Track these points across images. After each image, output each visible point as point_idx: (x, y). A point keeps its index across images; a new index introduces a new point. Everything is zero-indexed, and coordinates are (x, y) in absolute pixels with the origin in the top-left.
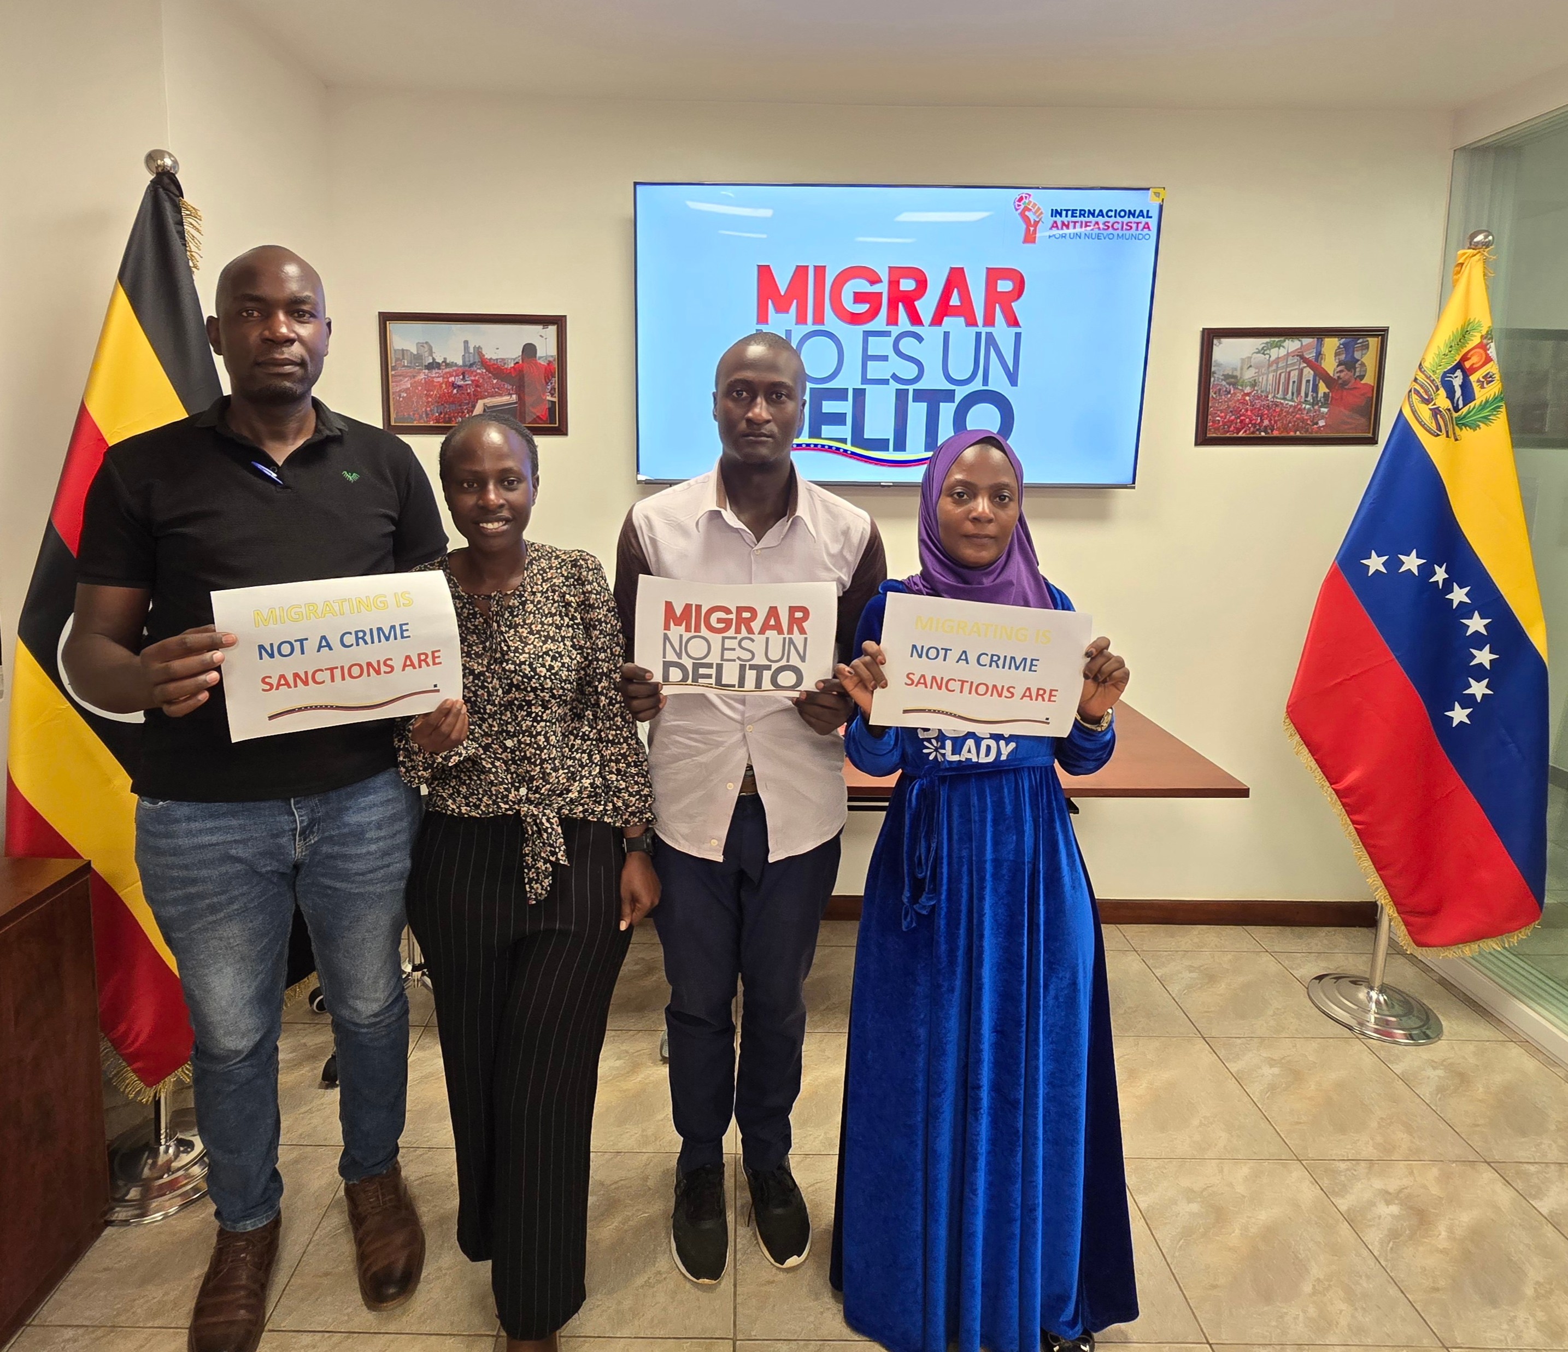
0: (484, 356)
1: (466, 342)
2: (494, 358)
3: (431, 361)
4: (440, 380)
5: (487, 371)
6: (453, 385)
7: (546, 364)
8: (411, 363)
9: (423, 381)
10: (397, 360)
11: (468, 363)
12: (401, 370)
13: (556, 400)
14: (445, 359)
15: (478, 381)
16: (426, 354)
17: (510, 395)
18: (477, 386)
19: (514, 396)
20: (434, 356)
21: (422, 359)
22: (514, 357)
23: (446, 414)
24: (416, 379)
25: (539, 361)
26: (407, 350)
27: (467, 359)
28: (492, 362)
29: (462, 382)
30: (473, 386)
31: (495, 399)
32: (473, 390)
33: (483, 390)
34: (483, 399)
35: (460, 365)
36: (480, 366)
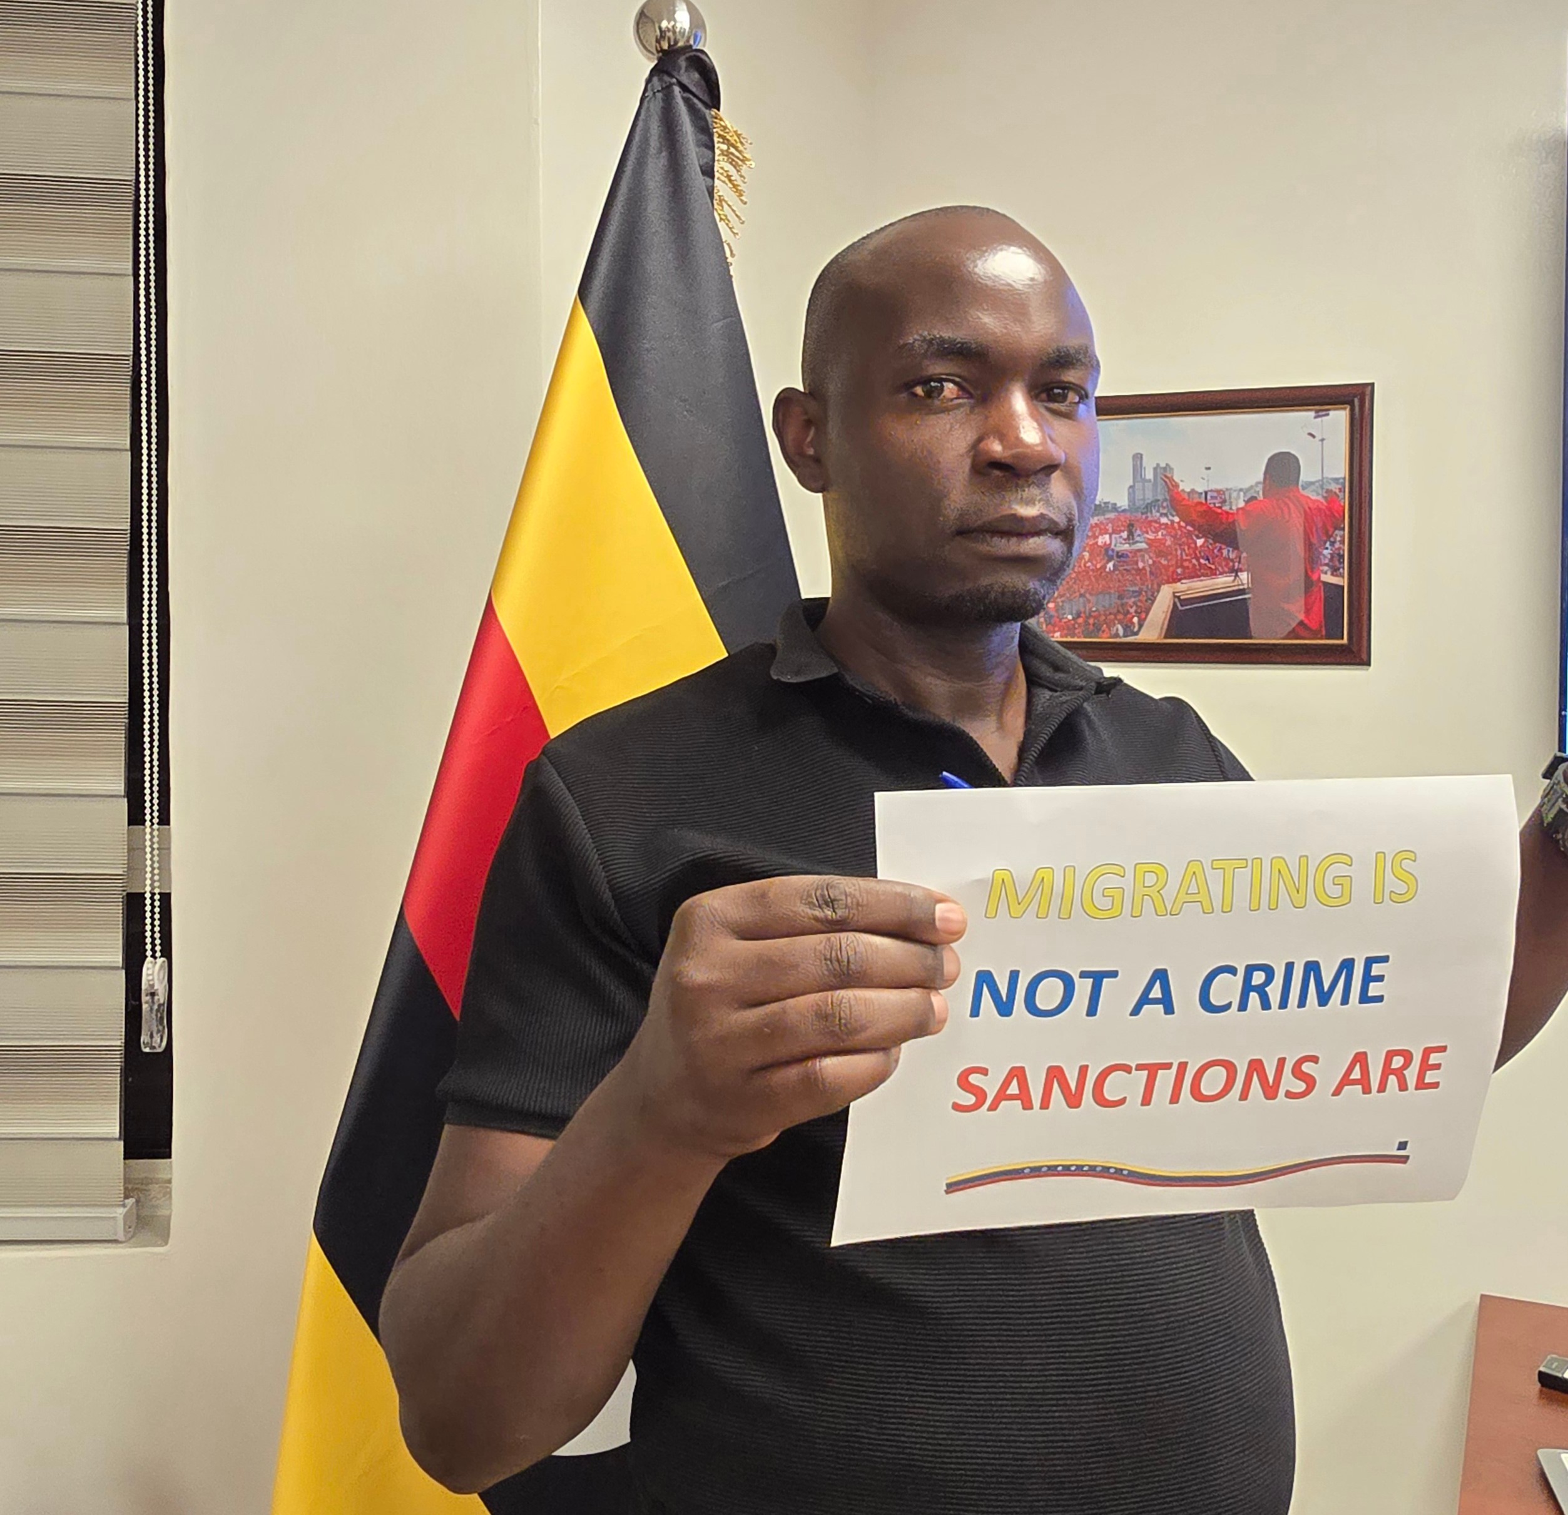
0: (1177, 486)
1: (1138, 458)
5: (1182, 519)
6: (1109, 554)
7: (1320, 498)
11: (1140, 503)
13: (1344, 582)
15: (1161, 542)
17: (1236, 572)
18: (1160, 554)
22: (1246, 486)
23: (1092, 615)
25: (1305, 493)
27: (1139, 495)
28: (1195, 499)
29: (1127, 545)
30: (1151, 555)
31: (1199, 583)
32: (1151, 562)
33: (1173, 562)
34: (1171, 583)
35: (1123, 508)
36: (1169, 509)
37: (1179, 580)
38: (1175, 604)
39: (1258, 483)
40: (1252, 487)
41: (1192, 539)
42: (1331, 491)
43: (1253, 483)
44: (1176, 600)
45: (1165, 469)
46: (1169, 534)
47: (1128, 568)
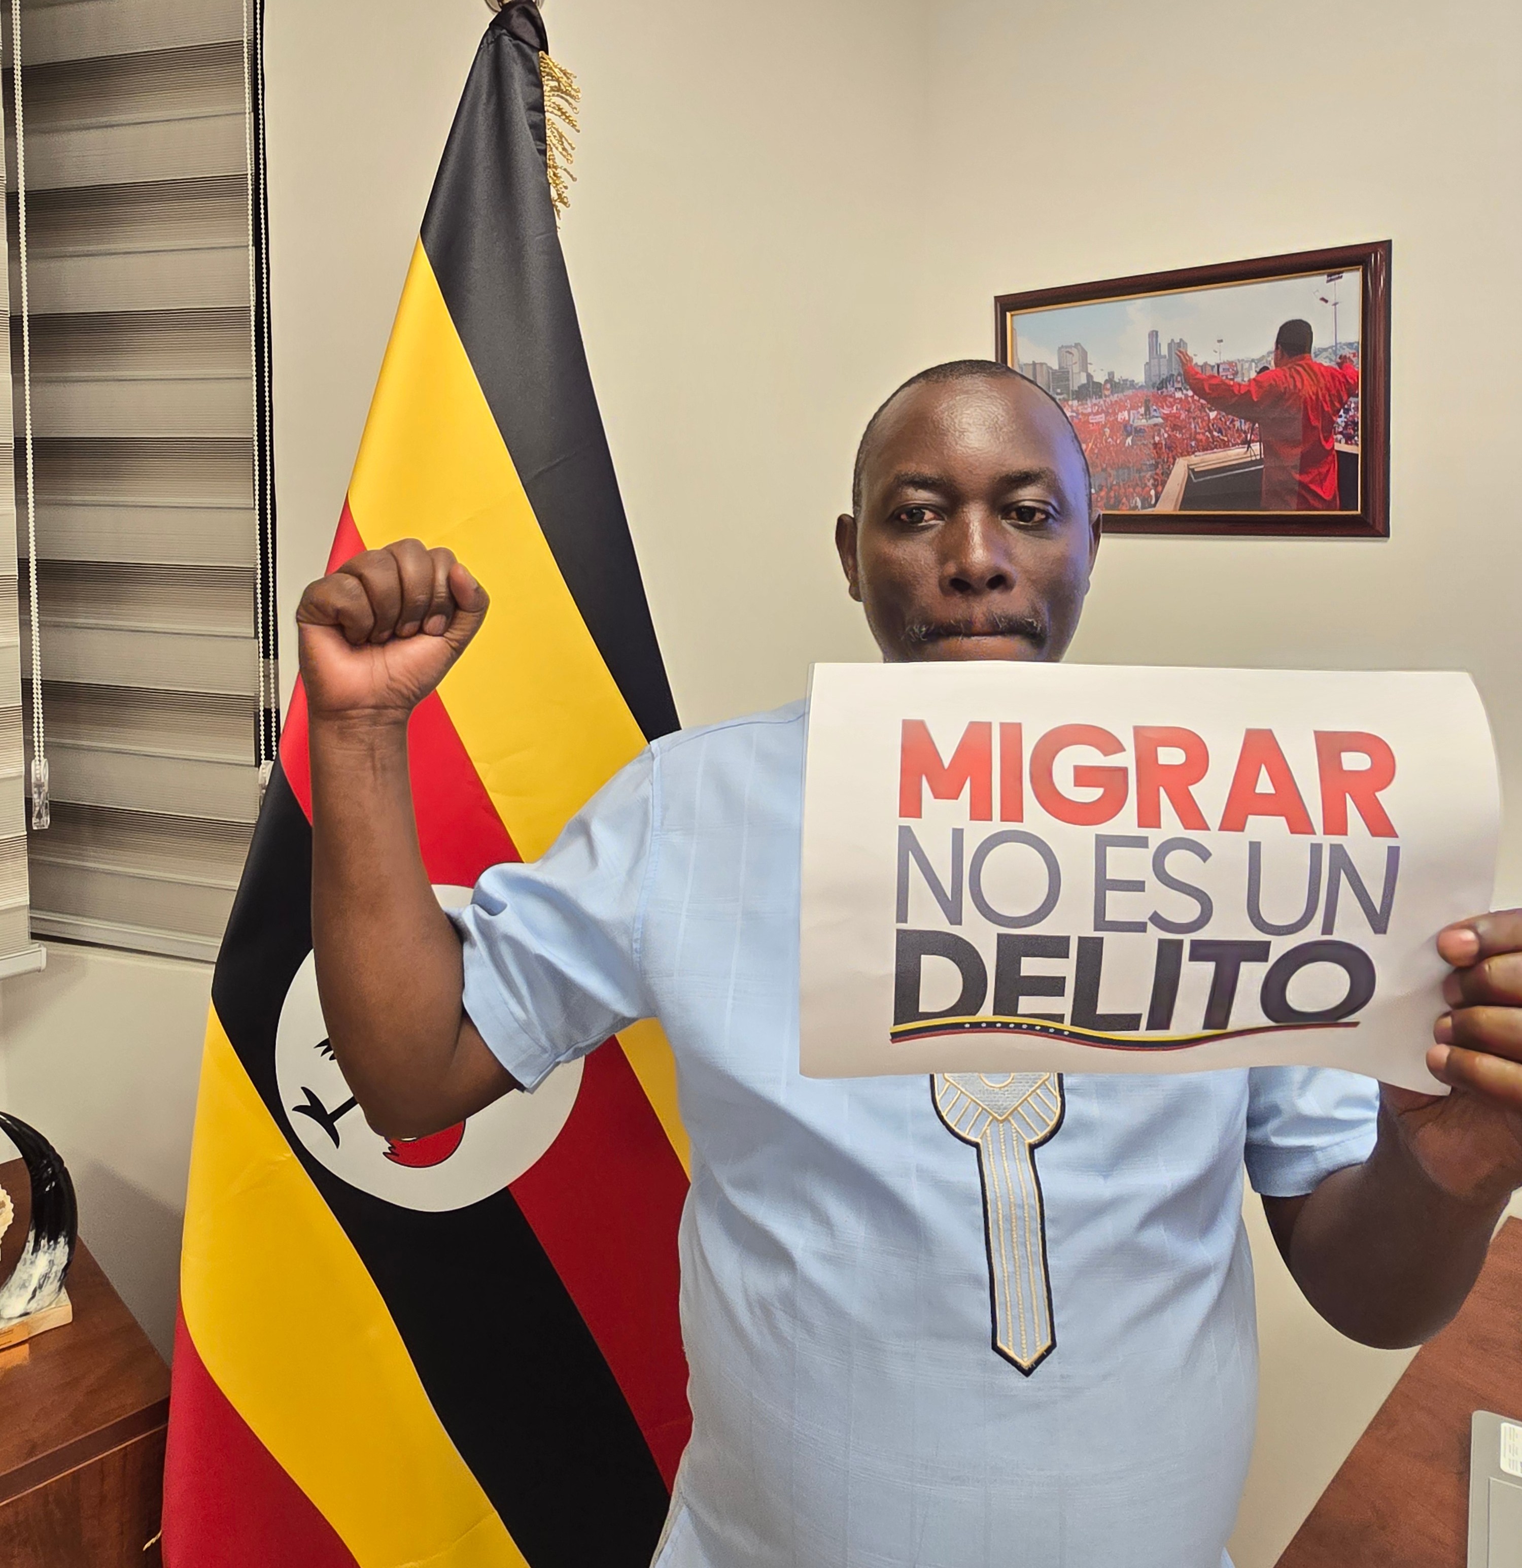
0: (1191, 360)
1: (1154, 335)
2: (1213, 364)
3: (1084, 380)
4: (1101, 418)
5: (1195, 393)
6: (1127, 429)
7: (1333, 365)
11: (1156, 379)
13: (1355, 449)
14: (1111, 374)
15: (1176, 416)
16: (1076, 369)
17: (1247, 443)
18: (1175, 428)
20: (1089, 371)
21: (1068, 380)
23: (1111, 488)
25: (1317, 361)
26: (1041, 364)
27: (1155, 371)
28: (1209, 372)
29: (1144, 421)
30: (1167, 429)
31: (1212, 455)
32: (1166, 435)
33: (1188, 436)
34: (1186, 456)
35: (1140, 384)
36: (1182, 384)
37: (1193, 453)
38: (1189, 476)
40: (1263, 356)
41: (1206, 412)
42: (1345, 356)
44: (1191, 472)
45: (1179, 344)
46: (1182, 408)
47: (1145, 442)
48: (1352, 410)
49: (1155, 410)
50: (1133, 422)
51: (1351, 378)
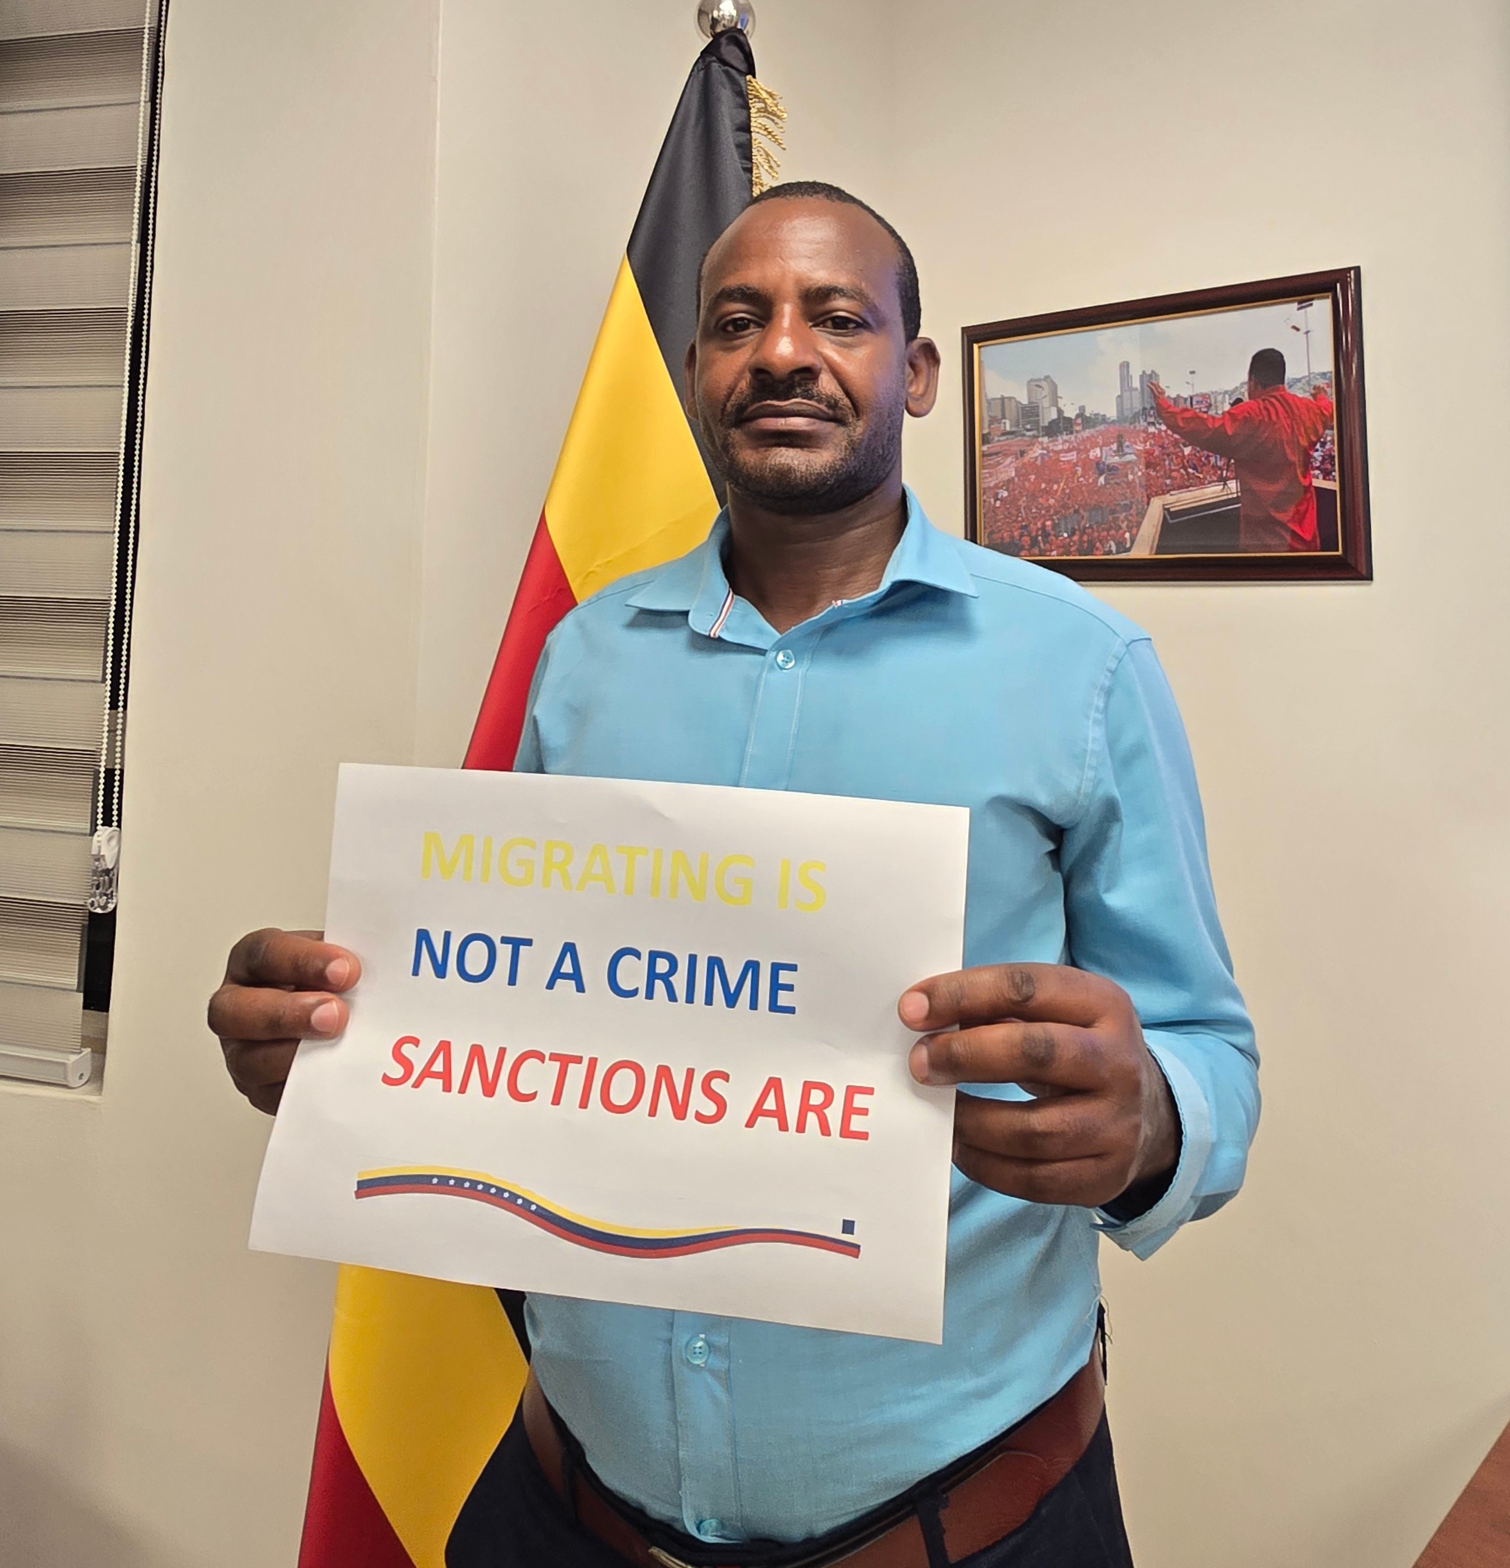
0: (1163, 393)
1: (1125, 366)
2: (1186, 396)
3: (1054, 416)
4: (1073, 456)
5: (1169, 427)
6: (1100, 467)
7: (1307, 395)
8: (1018, 426)
9: (1039, 462)
10: (993, 420)
11: (1128, 414)
12: (999, 442)
13: (1334, 485)
14: (1082, 409)
15: (1149, 453)
16: (1046, 403)
17: (1223, 480)
19: (1233, 485)
20: (1060, 405)
21: (1038, 416)
22: (1230, 387)
23: (1083, 532)
24: (1026, 459)
25: (1291, 392)
26: (1010, 398)
27: (1127, 405)
29: (1117, 458)
30: (1141, 467)
31: (1188, 493)
32: (1140, 474)
33: (1162, 473)
34: (1160, 495)
35: (1112, 419)
36: (1155, 418)
37: (1168, 492)
38: (1165, 517)
39: (1243, 384)
40: (1236, 388)
42: (1319, 387)
43: (1238, 385)
44: (1166, 512)
45: (1150, 376)
46: (1156, 444)
47: (1118, 481)
48: (1329, 444)
49: (1128, 447)
50: (1106, 459)
51: (1326, 409)
